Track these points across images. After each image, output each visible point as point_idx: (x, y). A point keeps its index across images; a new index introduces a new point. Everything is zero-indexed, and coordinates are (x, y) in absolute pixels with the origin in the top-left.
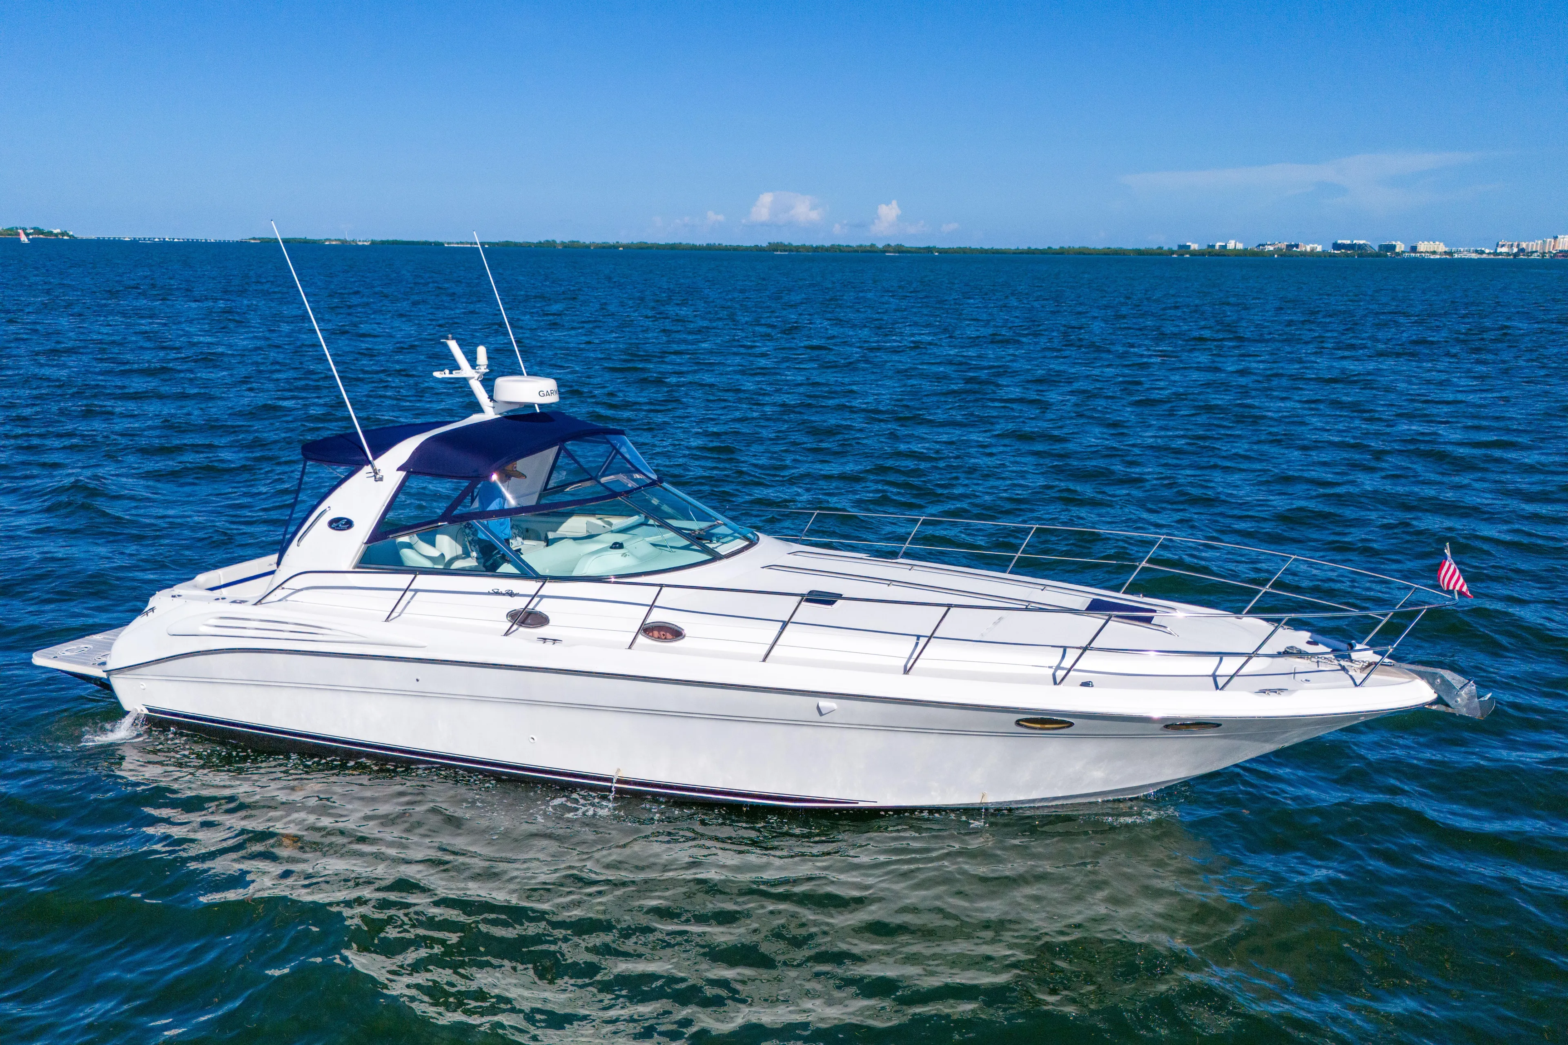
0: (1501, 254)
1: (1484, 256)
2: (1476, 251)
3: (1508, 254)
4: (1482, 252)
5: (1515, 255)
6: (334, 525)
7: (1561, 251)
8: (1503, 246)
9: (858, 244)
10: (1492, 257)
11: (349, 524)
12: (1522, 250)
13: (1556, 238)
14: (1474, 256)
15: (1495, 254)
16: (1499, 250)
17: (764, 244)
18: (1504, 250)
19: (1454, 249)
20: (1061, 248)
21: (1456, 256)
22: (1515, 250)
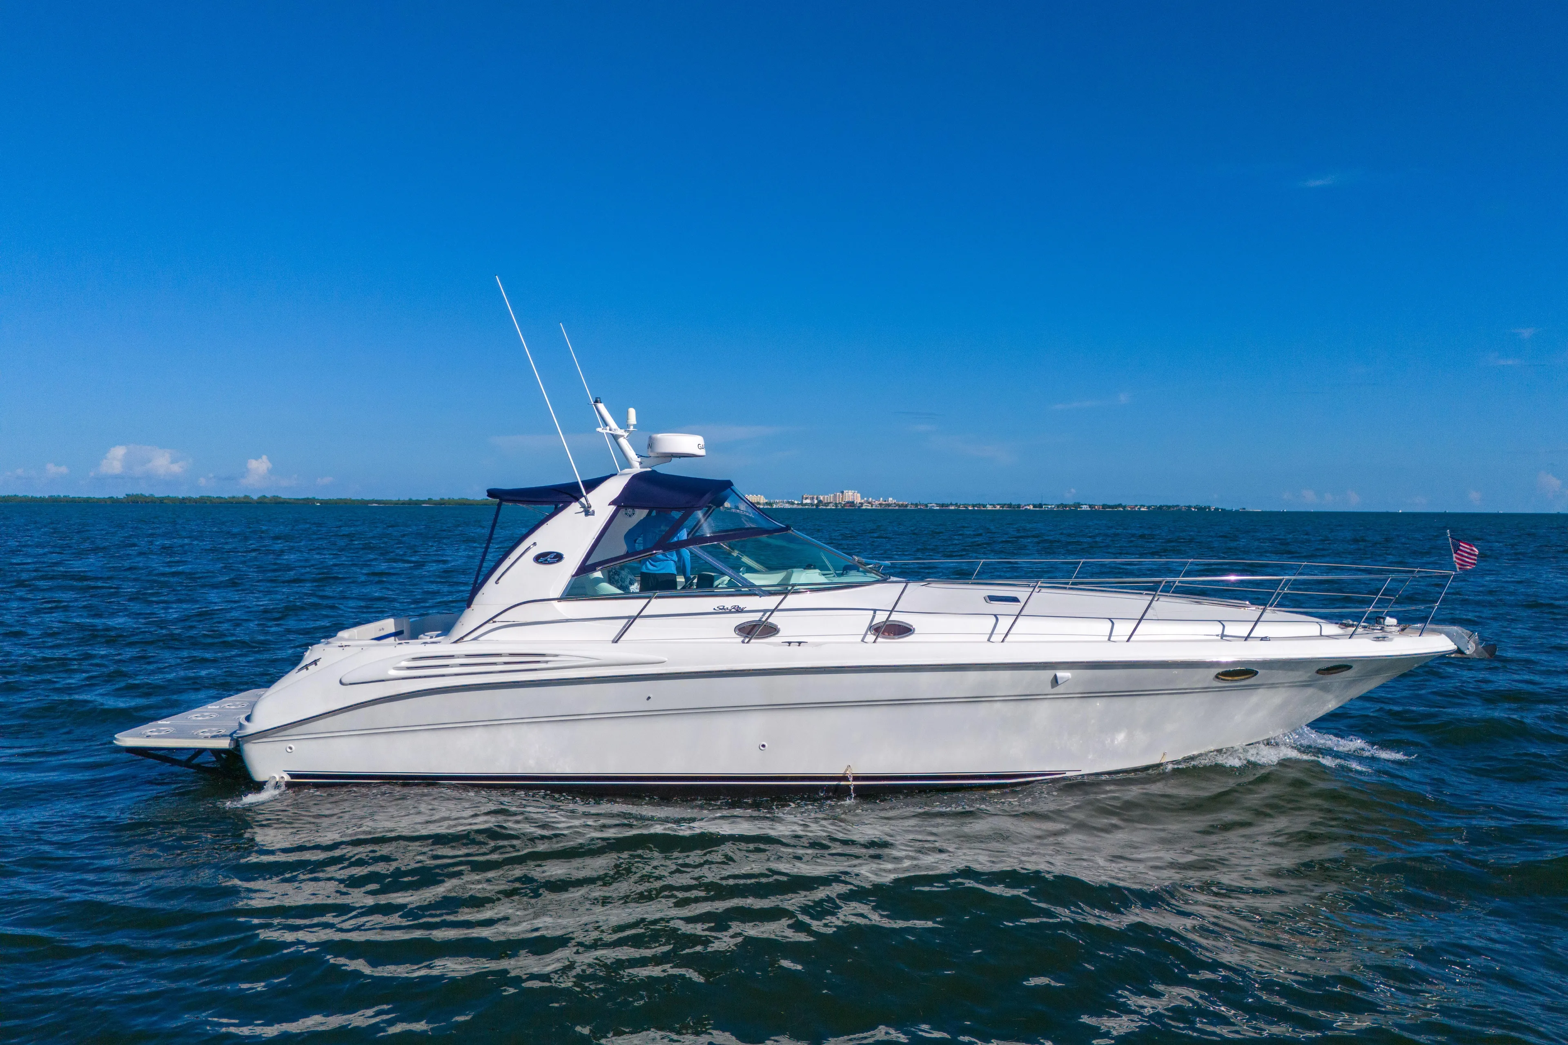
0: (806, 504)
1: (795, 506)
2: (789, 503)
3: (812, 504)
4: (793, 503)
5: (817, 505)
6: (542, 559)
7: (848, 503)
8: (806, 498)
9: (231, 495)
10: (800, 507)
11: (558, 557)
12: (820, 502)
13: (842, 492)
14: (787, 506)
15: (802, 504)
16: (805, 501)
17: (121, 496)
18: (808, 501)
19: (772, 501)
20: (442, 499)
21: (774, 506)
22: (816, 502)
